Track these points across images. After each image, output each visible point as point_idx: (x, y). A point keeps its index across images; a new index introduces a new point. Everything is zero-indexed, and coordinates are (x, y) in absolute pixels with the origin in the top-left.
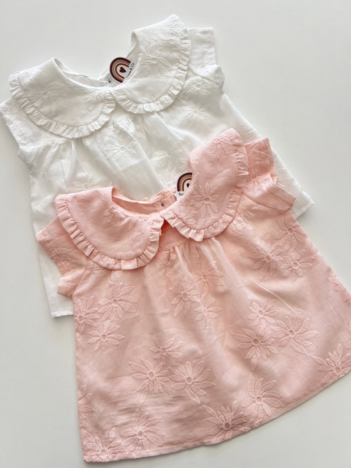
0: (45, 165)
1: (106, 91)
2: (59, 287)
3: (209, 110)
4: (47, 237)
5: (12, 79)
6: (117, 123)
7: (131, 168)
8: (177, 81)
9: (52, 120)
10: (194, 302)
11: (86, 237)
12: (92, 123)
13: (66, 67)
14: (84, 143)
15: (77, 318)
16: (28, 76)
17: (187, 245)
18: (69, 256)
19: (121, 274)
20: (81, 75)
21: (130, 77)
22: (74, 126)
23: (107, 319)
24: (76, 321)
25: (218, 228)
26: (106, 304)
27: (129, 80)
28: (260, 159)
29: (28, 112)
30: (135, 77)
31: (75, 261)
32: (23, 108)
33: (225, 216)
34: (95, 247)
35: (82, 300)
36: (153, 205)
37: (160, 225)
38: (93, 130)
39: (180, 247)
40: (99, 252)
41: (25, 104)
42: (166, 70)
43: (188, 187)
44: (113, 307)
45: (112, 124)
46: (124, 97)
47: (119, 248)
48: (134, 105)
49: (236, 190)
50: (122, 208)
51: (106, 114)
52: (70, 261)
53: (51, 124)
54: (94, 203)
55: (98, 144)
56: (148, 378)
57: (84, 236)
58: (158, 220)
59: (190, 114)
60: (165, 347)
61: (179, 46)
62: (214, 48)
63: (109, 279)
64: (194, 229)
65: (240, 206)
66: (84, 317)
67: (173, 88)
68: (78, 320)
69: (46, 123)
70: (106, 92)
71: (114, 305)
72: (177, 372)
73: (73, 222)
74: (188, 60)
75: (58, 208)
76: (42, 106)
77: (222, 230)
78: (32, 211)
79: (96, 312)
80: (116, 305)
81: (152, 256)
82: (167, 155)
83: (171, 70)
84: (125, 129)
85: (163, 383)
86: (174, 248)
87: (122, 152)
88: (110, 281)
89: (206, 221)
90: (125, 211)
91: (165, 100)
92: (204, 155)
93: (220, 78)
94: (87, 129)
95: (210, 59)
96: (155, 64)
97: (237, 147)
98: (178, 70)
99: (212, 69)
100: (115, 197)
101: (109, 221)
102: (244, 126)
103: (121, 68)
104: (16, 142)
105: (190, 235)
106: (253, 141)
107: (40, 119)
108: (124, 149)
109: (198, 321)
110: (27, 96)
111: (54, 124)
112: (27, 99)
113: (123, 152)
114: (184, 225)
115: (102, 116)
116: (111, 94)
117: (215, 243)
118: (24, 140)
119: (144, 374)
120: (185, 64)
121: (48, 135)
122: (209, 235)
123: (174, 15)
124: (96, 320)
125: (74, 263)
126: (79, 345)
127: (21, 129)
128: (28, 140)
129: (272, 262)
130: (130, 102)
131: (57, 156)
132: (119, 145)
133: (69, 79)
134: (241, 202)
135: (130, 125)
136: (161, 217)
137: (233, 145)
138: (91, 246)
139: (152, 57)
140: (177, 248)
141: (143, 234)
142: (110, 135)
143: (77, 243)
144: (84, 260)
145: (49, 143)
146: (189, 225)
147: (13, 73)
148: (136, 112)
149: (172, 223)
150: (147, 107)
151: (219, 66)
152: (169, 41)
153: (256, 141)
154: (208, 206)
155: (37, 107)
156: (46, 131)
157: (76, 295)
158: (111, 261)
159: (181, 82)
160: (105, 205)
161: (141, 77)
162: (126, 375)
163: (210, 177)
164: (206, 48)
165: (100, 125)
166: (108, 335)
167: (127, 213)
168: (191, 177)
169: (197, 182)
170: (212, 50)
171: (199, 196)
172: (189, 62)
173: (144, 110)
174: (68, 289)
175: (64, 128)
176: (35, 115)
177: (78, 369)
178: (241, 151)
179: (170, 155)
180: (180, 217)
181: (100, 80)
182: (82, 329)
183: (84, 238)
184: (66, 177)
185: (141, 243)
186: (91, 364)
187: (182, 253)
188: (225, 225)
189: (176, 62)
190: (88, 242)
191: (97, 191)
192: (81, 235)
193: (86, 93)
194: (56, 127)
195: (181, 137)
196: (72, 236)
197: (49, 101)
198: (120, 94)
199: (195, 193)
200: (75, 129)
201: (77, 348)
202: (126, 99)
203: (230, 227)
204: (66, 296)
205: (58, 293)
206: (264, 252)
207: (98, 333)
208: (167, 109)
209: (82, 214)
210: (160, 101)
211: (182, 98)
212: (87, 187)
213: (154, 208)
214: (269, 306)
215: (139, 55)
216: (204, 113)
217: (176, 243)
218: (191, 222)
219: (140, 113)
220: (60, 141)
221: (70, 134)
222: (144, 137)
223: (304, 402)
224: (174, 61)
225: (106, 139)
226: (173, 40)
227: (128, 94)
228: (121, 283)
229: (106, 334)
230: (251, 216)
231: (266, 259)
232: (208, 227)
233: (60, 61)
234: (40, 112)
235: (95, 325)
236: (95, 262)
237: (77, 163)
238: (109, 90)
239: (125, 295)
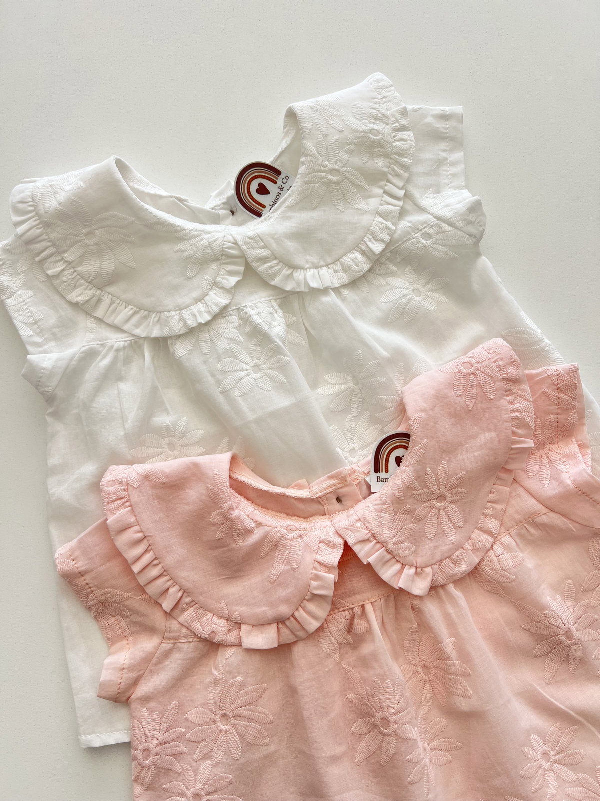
0: (83, 394)
1: (225, 236)
2: (101, 685)
3: (447, 288)
4: (80, 563)
5: (19, 197)
6: (246, 310)
7: (275, 414)
8: (382, 223)
9: (102, 290)
10: (406, 740)
11: (165, 569)
12: (192, 307)
13: (139, 176)
14: (172, 350)
15: (139, 753)
16: (55, 193)
17: (392, 600)
18: (127, 607)
19: (240, 657)
20: (172, 197)
21: (280, 206)
22: (151, 311)
23: (206, 757)
24: (135, 758)
25: (463, 563)
26: (205, 724)
27: (276, 215)
28: (557, 411)
29: (50, 272)
30: (291, 208)
31: (139, 619)
32: (40, 262)
33: (476, 534)
34: (186, 591)
35: (151, 711)
36: (318, 501)
37: (334, 556)
38: (192, 323)
39: (376, 604)
40: (193, 601)
41: (44, 255)
42: (358, 195)
43: (399, 465)
44: (221, 731)
45: (237, 311)
46: (265, 253)
47: (237, 596)
48: (286, 272)
49: (504, 475)
50: (250, 504)
51: (223, 288)
52: (128, 617)
53: (99, 301)
54: (189, 491)
55: (204, 355)
57: (163, 567)
58: (331, 542)
59: (405, 296)
61: (389, 145)
62: (462, 154)
63: (212, 662)
64: (411, 566)
65: (511, 511)
66: (154, 751)
67: (371, 237)
68: (141, 757)
69: (88, 298)
70: (226, 239)
71: (223, 727)
73: (140, 535)
74: (406, 175)
75: (109, 503)
76: (81, 260)
77: (471, 568)
78: (49, 498)
79: (180, 738)
80: (228, 727)
81: (314, 625)
82: (351, 385)
83: (370, 197)
84: (266, 328)
86: (363, 606)
87: (254, 376)
88: (216, 669)
89: (436, 547)
90: (257, 512)
91: (352, 263)
92: (440, 398)
93: (478, 223)
94: (180, 319)
95: (454, 175)
96: (335, 183)
97: (511, 384)
98: (383, 197)
99: (459, 203)
100: (235, 476)
101: (219, 535)
102: (524, 332)
103: (261, 186)
104: (21, 338)
105: (401, 584)
106: (544, 368)
107: (75, 287)
108: (260, 370)
109: (411, 783)
110: (49, 238)
111: (107, 300)
112: (49, 244)
113: (259, 375)
114: (390, 556)
115: (215, 292)
116: (236, 243)
117: (454, 597)
118: (38, 334)
120: (401, 184)
121: (91, 324)
122: (441, 580)
123: (378, 75)
124: (181, 756)
125: (136, 623)
127: (32, 309)
128: (46, 336)
129: (576, 644)
130: (277, 264)
131: (112, 376)
132: (248, 359)
133: (147, 206)
134: (513, 502)
135: (276, 315)
136: (337, 532)
137: (503, 380)
138: (176, 588)
139: (330, 166)
140: (369, 608)
141: (293, 570)
142: (231, 336)
143: (145, 584)
144: (158, 618)
145: (94, 345)
146: (400, 556)
147: (22, 183)
148: (288, 288)
149: (363, 552)
150: (314, 278)
151: (476, 197)
152: (368, 132)
153: (552, 369)
154: (443, 512)
155: (70, 263)
156: (88, 314)
157: (138, 699)
158: (219, 626)
159: (390, 225)
160: (214, 500)
161: (303, 209)
163: (449, 449)
164: (445, 151)
165: (209, 312)
166: (207, 795)
167: (261, 515)
168: (408, 443)
169: (422, 462)
170: (458, 155)
171: (426, 490)
172: (408, 181)
173: (307, 284)
174: (121, 687)
175: (129, 311)
176: (65, 279)
178: (520, 392)
179: (357, 384)
180: (382, 539)
181: (213, 209)
182: (148, 780)
183: (163, 570)
184: (129, 424)
185: (289, 590)
187: (380, 621)
188: (477, 556)
189: (382, 180)
190: (169, 580)
191: (196, 465)
192: (156, 565)
193: (182, 239)
194: (110, 307)
195: (386, 350)
196: (136, 568)
197: (98, 252)
198: (256, 245)
199: (417, 484)
200: (154, 316)
202: (268, 258)
203: (486, 562)
204: (116, 701)
205: (98, 697)
206: (559, 623)
207: (184, 789)
208: (353, 283)
209: (161, 515)
210: (342, 264)
211: (388, 259)
212: (172, 447)
213: (321, 507)
214: (564, 741)
215: (302, 160)
216: (435, 295)
217: (368, 595)
218: (405, 549)
219: (298, 290)
220: (118, 340)
221: (142, 327)
222: (305, 343)
224: (377, 177)
225: (223, 345)
226: (378, 132)
227: (274, 246)
228: (239, 679)
229: (203, 793)
230: (532, 535)
231: (563, 638)
232: (442, 561)
233: (127, 162)
234: (76, 274)
235: (178, 767)
236: (183, 625)
237: (155, 391)
238: (232, 233)
239: (249, 705)
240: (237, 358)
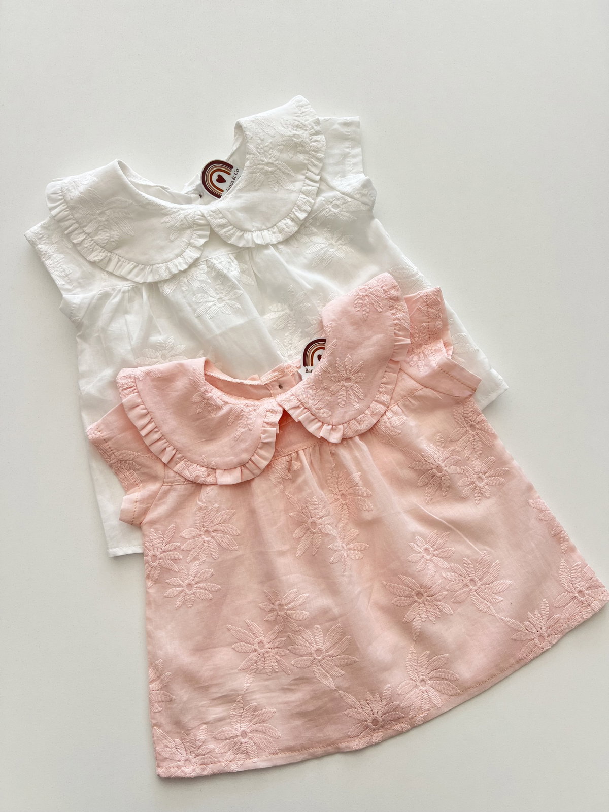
0: (100, 323)
1: (195, 211)
2: (121, 511)
3: (352, 242)
4: (104, 433)
5: (52, 190)
6: (212, 261)
7: (234, 330)
8: (305, 199)
9: (111, 253)
10: (327, 535)
11: (163, 434)
12: (174, 260)
13: (134, 173)
14: (161, 291)
15: (149, 558)
16: (77, 186)
17: (317, 448)
18: (137, 463)
19: (216, 492)
20: (157, 186)
21: (233, 190)
22: (146, 264)
23: (195, 559)
24: (147, 562)
25: (365, 423)
26: (194, 537)
27: (230, 196)
28: (428, 320)
29: (75, 241)
30: (241, 190)
31: (146, 471)
32: (68, 234)
33: (374, 405)
34: (177, 450)
35: (157, 530)
36: (266, 387)
37: (276, 418)
38: (175, 271)
39: (307, 450)
40: (183, 456)
41: (70, 229)
42: (287, 181)
43: (319, 360)
44: (204, 541)
45: (205, 262)
46: (223, 221)
47: (213, 451)
48: (239, 234)
49: (392, 366)
50: (219, 390)
51: (195, 246)
52: (138, 470)
53: (110, 260)
54: (177, 383)
55: (183, 292)
56: (256, 650)
57: (161, 433)
58: (274, 410)
59: (322, 248)
60: (283, 602)
61: (307, 145)
62: (360, 149)
63: (197, 498)
64: (329, 424)
65: (398, 389)
66: (160, 556)
67: (297, 208)
68: (150, 560)
69: (102, 258)
70: (196, 213)
71: (206, 539)
72: (300, 640)
73: (145, 411)
74: (321, 165)
75: (123, 390)
76: (97, 232)
77: (370, 426)
78: (81, 393)
79: (176, 549)
80: (209, 539)
81: (265, 463)
82: (288, 311)
83: (296, 181)
84: (225, 271)
85: (279, 658)
86: (297, 452)
87: (219, 305)
88: (200, 501)
89: (345, 412)
90: (224, 396)
91: (285, 227)
92: (345, 313)
93: (370, 195)
94: (166, 269)
95: (355, 164)
96: (270, 172)
97: (393, 301)
98: (305, 181)
99: (357, 182)
100: (208, 373)
101: (199, 410)
102: (404, 269)
103: (219, 176)
104: (57, 286)
105: (322, 434)
106: (418, 292)
107: (93, 251)
108: (223, 301)
109: (332, 563)
110: (74, 217)
111: (115, 260)
112: (74, 221)
113: (222, 305)
114: (313, 417)
115: (190, 249)
116: (203, 216)
117: (359, 445)
118: (68, 283)
119: (250, 644)
120: (317, 171)
121: (104, 276)
122: (350, 433)
123: (299, 97)
124: (178, 561)
125: (144, 473)
126: (151, 599)
127: (64, 267)
128: (74, 284)
129: (445, 475)
130: (233, 229)
131: (120, 310)
132: (214, 294)
133: (140, 192)
134: (400, 384)
135: (233, 264)
136: (279, 404)
137: (387, 299)
138: (171, 447)
139: (266, 161)
140: (301, 453)
141: (250, 430)
142: (202, 279)
143: (150, 444)
144: (159, 469)
145: (108, 289)
146: (320, 417)
147: (53, 181)
148: (240, 245)
149: (295, 414)
150: (258, 238)
151: (367, 177)
152: (292, 137)
153: (423, 292)
154: (349, 389)
155: (88, 234)
156: (102, 269)
157: (147, 523)
158: (201, 472)
159: (310, 200)
160: (194, 386)
161: (249, 191)
162: (222, 646)
163: (352, 346)
164: (348, 147)
165: (186, 263)
166: (196, 584)
167: (226, 398)
168: (325, 345)
169: (333, 354)
170: (358, 150)
171: (337, 374)
172: (322, 169)
173: (253, 241)
174: (136, 513)
175: (131, 266)
176: (85, 245)
177: (149, 636)
178: (399, 307)
179: (292, 310)
180: (308, 406)
181: (187, 194)
182: (156, 576)
183: (161, 436)
184: (134, 341)
185: (247, 444)
186: (169, 627)
187: (309, 461)
188: (374, 419)
189: (303, 169)
190: (166, 442)
191: (181, 365)
192: (157, 432)
193: (165, 215)
194: (116, 265)
195: (310, 285)
196: (143, 433)
197: (107, 226)
198: (217, 216)
199: (330, 370)
200: (148, 268)
201: (149, 604)
202: (226, 225)
203: (382, 421)
204: (132, 524)
205: (120, 519)
206: (432, 460)
207: (181, 582)
208: (287, 241)
209: (158, 399)
210: (278, 227)
211: (310, 224)
212: (164, 357)
213: (268, 392)
214: (440, 542)
215: (247, 157)
216: (343, 247)
217: (299, 445)
218: (323, 413)
219: (247, 246)
220: (124, 286)
221: (140, 276)
222: (254, 283)
223: (490, 686)
224: (300, 168)
225: (196, 285)
226: (299, 136)
227: (230, 216)
228: (216, 505)
229: (193, 582)
230: (413, 405)
231: (435, 471)
232: (349, 421)
233: (126, 164)
234: (93, 242)
235: (176, 568)
236: (177, 473)
237: (150, 320)
238: (200, 209)
239: (223, 523)
240: (206, 293)
